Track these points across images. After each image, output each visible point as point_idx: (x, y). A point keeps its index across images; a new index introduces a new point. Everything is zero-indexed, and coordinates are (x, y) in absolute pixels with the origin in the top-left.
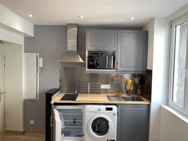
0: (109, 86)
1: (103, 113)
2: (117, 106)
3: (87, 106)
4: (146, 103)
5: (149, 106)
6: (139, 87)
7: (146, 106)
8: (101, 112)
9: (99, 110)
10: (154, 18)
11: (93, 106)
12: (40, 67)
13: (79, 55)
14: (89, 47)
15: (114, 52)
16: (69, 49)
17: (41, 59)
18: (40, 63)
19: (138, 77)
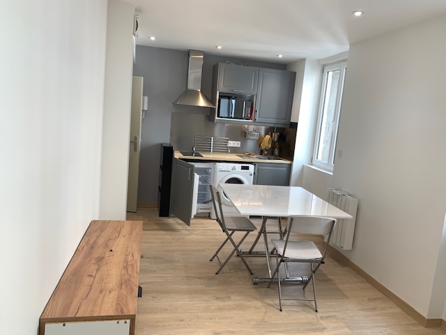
0: (239, 143)
1: (238, 173)
2: (255, 165)
3: (218, 164)
4: (288, 162)
5: (290, 166)
6: (278, 146)
7: (286, 166)
8: (237, 171)
9: (234, 168)
10: (305, 59)
11: (226, 164)
12: (143, 110)
13: (206, 98)
14: (222, 87)
15: (253, 96)
16: (190, 87)
17: (146, 98)
18: (144, 103)
19: (277, 132)
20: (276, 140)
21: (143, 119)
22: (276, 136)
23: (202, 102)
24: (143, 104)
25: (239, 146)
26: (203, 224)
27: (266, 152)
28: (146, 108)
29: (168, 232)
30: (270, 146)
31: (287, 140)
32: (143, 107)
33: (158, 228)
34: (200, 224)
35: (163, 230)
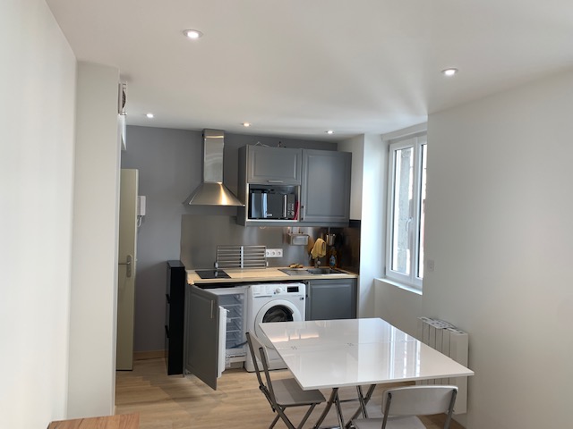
0: (281, 251)
1: (283, 297)
2: (307, 284)
3: (253, 286)
4: (352, 276)
5: (356, 281)
6: (334, 252)
7: (350, 282)
8: (281, 296)
9: (277, 292)
10: (363, 135)
11: (264, 286)
12: (139, 216)
13: (230, 192)
14: (252, 177)
15: (296, 187)
16: (208, 178)
17: (143, 198)
18: (141, 206)
19: (332, 233)
20: (331, 243)
21: (139, 228)
22: (330, 238)
23: (224, 200)
24: (139, 207)
25: (281, 256)
26: (236, 382)
27: (319, 262)
28: (143, 213)
29: (183, 403)
30: (324, 254)
31: (347, 243)
32: (139, 211)
33: (167, 396)
34: (232, 382)
35: (175, 399)
